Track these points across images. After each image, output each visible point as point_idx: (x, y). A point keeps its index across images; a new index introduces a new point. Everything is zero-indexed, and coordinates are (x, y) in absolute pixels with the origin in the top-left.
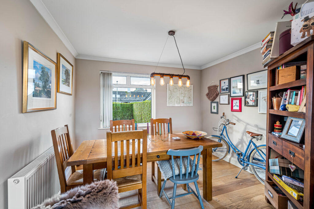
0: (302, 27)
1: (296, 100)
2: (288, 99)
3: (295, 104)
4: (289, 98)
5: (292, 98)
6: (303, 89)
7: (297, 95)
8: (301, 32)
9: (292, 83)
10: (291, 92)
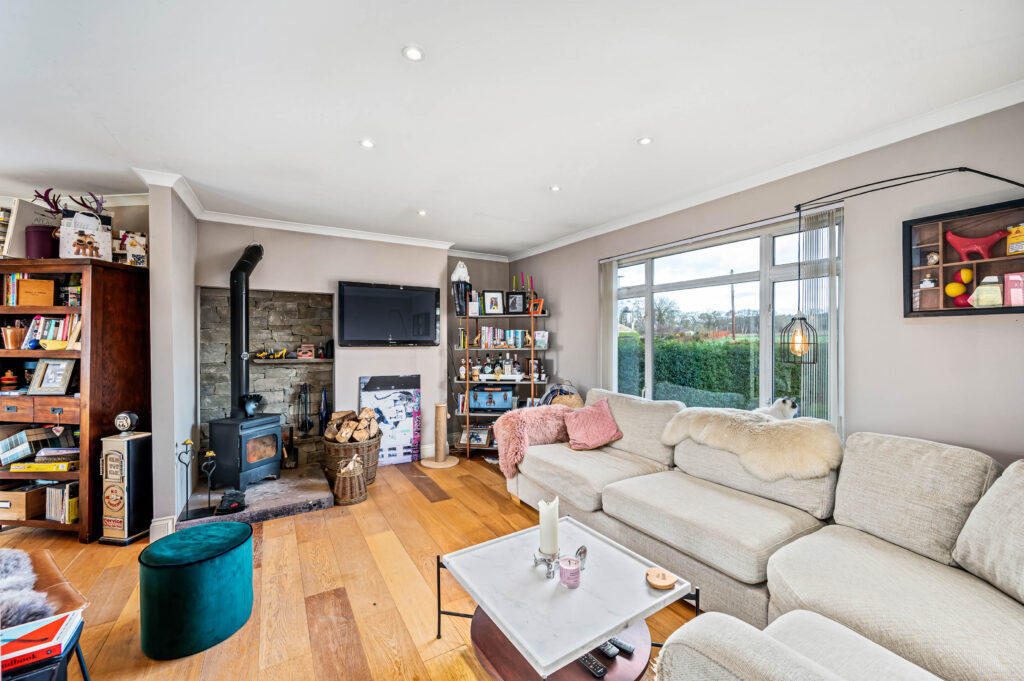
0: (75, 240)
1: (56, 333)
2: (40, 330)
3: (54, 339)
4: (44, 329)
5: (48, 330)
6: (68, 318)
7: (57, 325)
8: (74, 245)
9: (46, 308)
10: (46, 321)
